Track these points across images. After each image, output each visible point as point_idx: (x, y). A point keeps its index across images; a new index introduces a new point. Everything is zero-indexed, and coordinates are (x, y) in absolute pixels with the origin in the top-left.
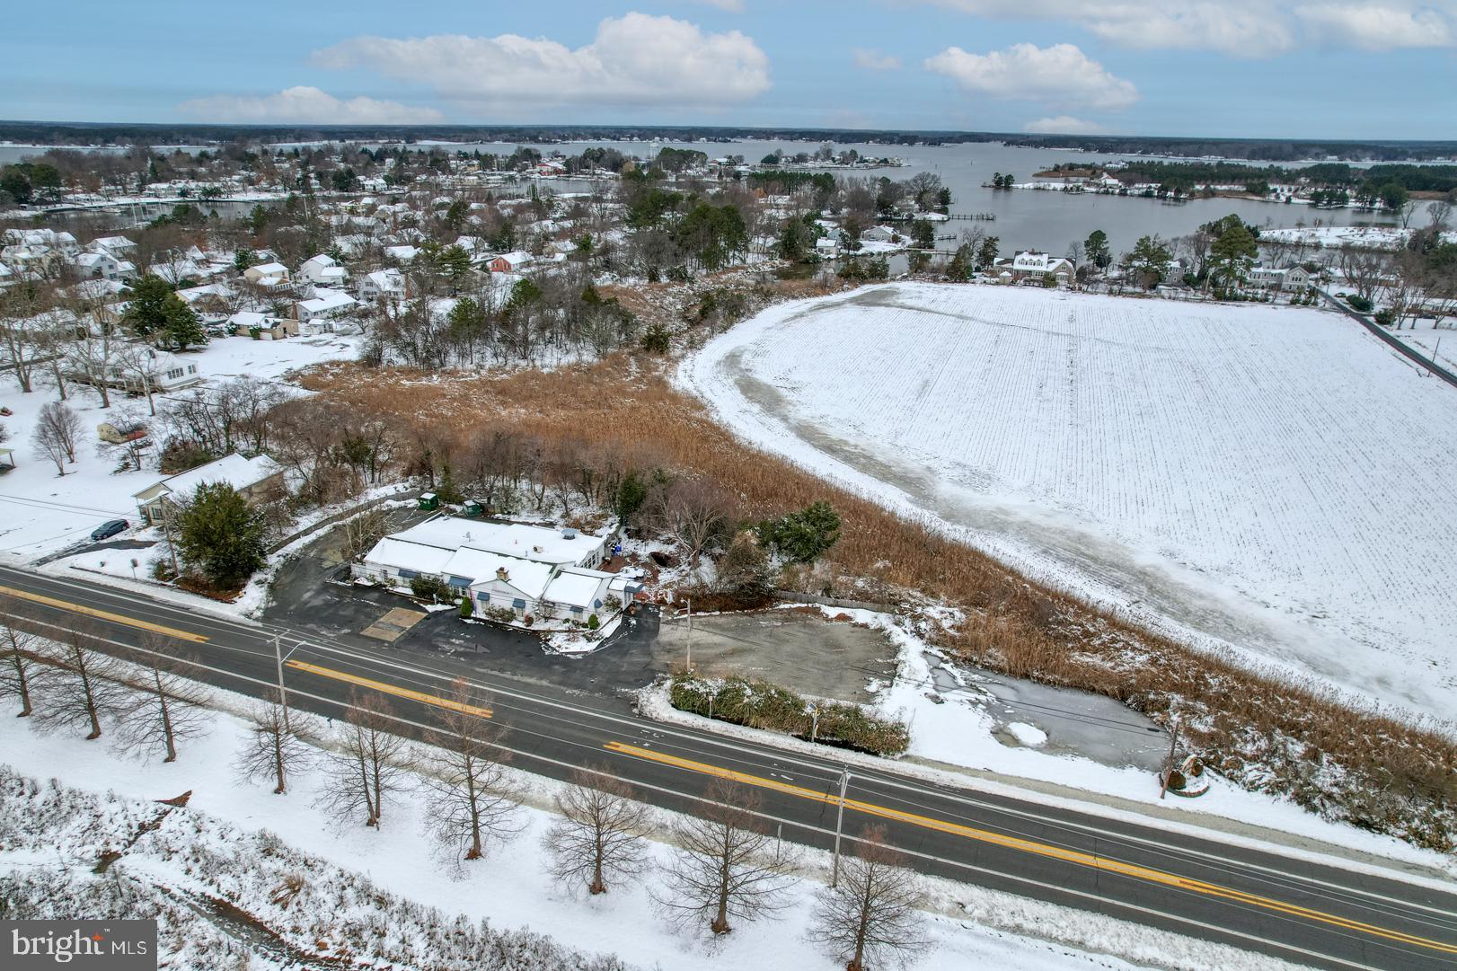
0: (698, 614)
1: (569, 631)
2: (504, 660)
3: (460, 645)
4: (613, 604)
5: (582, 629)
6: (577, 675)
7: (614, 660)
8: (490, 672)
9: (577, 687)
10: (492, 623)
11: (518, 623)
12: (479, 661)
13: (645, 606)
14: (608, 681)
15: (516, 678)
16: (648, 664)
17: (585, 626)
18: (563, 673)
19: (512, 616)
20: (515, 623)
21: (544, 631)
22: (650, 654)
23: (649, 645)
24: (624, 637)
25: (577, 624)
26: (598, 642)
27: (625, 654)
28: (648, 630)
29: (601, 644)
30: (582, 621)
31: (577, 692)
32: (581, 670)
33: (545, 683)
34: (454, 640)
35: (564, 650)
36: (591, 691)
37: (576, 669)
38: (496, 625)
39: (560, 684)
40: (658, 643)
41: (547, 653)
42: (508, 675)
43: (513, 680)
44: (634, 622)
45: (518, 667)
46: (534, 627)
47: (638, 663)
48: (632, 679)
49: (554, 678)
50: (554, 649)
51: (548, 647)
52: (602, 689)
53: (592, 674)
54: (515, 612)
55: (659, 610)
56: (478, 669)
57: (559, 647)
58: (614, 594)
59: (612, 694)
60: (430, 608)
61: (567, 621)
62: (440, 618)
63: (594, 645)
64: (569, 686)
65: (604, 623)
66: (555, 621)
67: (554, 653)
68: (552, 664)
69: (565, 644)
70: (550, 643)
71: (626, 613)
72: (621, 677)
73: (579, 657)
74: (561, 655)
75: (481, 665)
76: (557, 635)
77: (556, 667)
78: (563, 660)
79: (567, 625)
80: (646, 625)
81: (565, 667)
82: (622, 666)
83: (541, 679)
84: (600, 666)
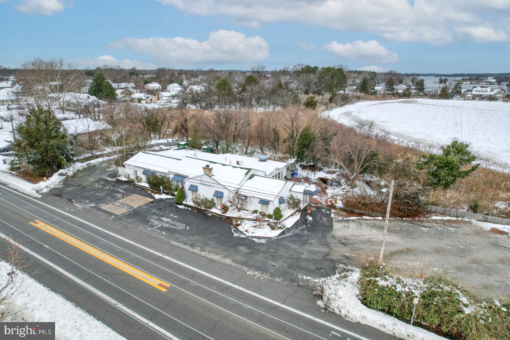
0: (364, 217)
1: (256, 220)
2: (197, 237)
3: (167, 222)
4: (294, 203)
5: (267, 219)
6: (260, 257)
7: (294, 247)
8: (182, 246)
9: (258, 269)
10: (197, 209)
11: (216, 210)
12: (177, 236)
13: (318, 208)
14: (290, 267)
15: (203, 254)
16: (327, 254)
17: (270, 216)
18: (247, 254)
19: (212, 204)
20: (214, 210)
21: (236, 218)
22: (328, 245)
23: (326, 238)
24: (303, 230)
25: (263, 215)
26: (280, 231)
27: (305, 243)
28: (323, 225)
29: (283, 233)
30: (267, 213)
31: (258, 274)
32: (264, 253)
33: (228, 261)
34: (163, 219)
35: (250, 234)
36: (272, 275)
37: (259, 252)
38: (199, 211)
39: (243, 264)
40: (333, 237)
41: (236, 235)
42: (197, 250)
43: (200, 255)
44: (310, 218)
45: (208, 244)
46: (229, 214)
47: (317, 252)
48: (313, 267)
49: (239, 257)
50: (241, 233)
51: (237, 231)
52: (283, 274)
53: (274, 258)
54: (216, 201)
55: (331, 212)
56: (173, 243)
57: (247, 231)
58: (294, 195)
59: (293, 280)
60: (157, 196)
61: (255, 212)
62: (161, 204)
63: (277, 233)
64: (251, 267)
65: (286, 216)
66: (246, 212)
67: (242, 236)
68: (238, 244)
69: (252, 230)
70: (239, 228)
71: (304, 212)
72: (303, 264)
73: (263, 241)
74: (247, 238)
75: (177, 240)
76: (246, 221)
77: (241, 248)
78: (248, 242)
79: (255, 215)
80: (321, 222)
81: (249, 249)
82: (303, 254)
83: (226, 257)
84: (282, 251)
